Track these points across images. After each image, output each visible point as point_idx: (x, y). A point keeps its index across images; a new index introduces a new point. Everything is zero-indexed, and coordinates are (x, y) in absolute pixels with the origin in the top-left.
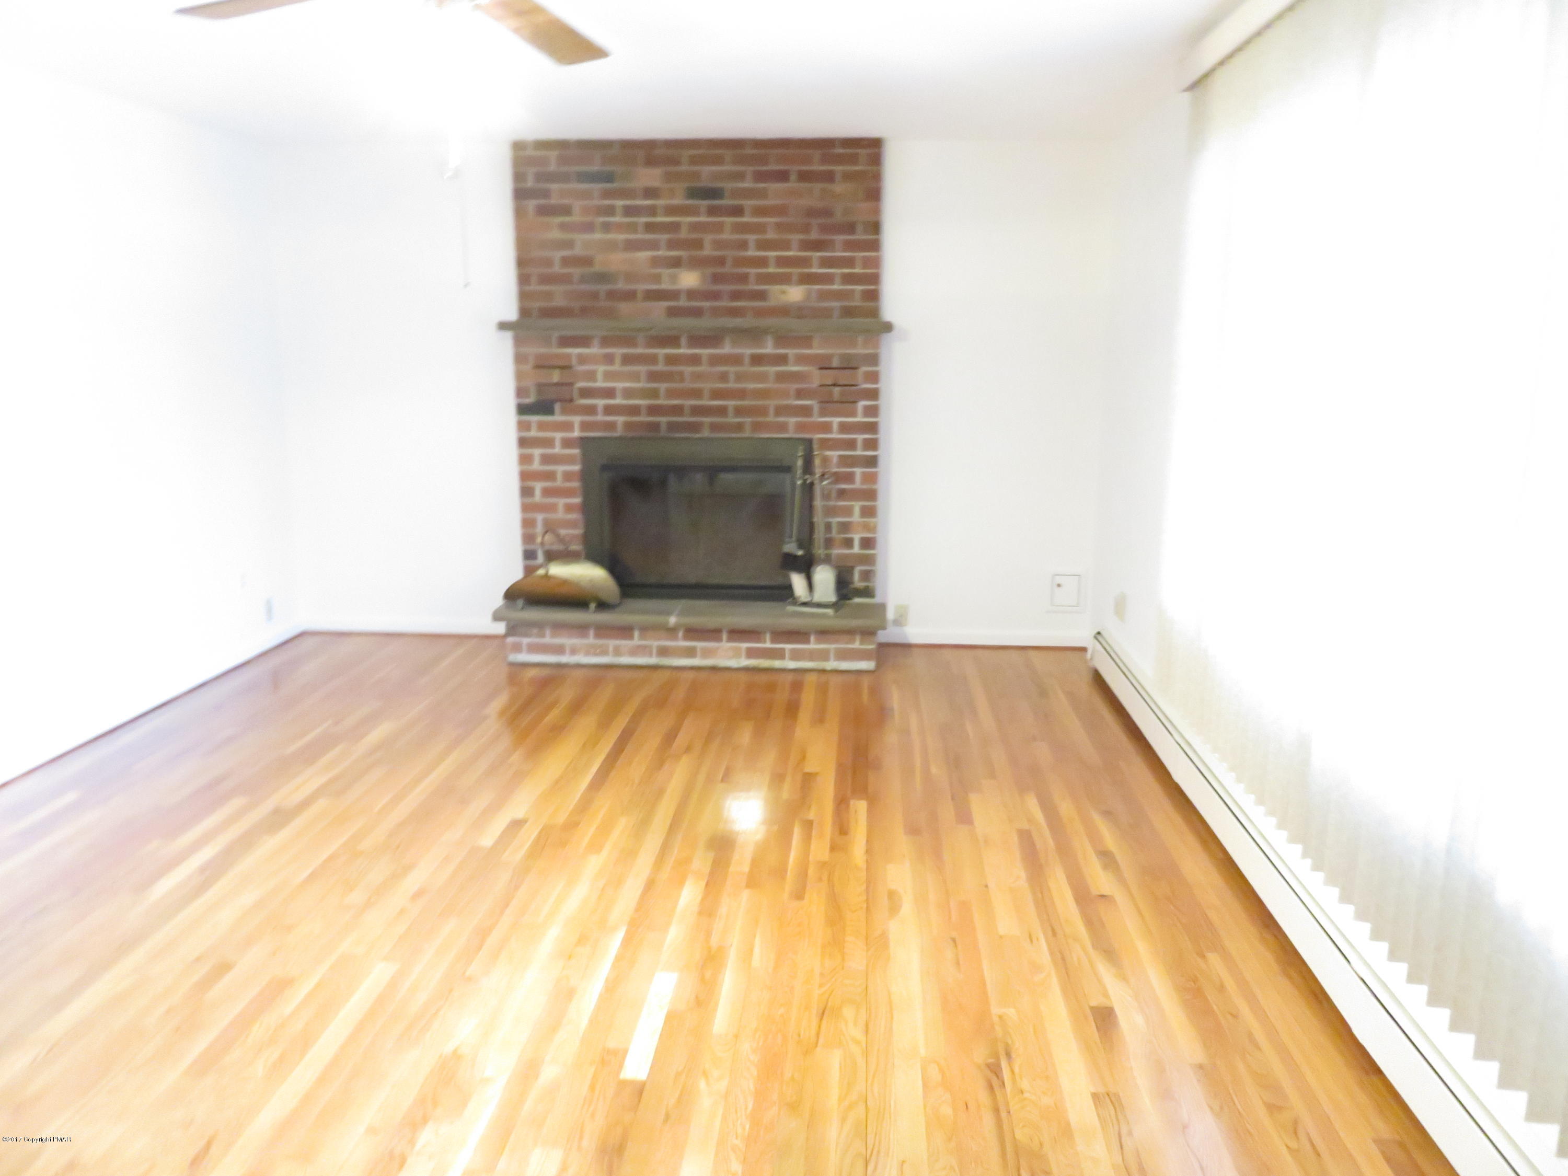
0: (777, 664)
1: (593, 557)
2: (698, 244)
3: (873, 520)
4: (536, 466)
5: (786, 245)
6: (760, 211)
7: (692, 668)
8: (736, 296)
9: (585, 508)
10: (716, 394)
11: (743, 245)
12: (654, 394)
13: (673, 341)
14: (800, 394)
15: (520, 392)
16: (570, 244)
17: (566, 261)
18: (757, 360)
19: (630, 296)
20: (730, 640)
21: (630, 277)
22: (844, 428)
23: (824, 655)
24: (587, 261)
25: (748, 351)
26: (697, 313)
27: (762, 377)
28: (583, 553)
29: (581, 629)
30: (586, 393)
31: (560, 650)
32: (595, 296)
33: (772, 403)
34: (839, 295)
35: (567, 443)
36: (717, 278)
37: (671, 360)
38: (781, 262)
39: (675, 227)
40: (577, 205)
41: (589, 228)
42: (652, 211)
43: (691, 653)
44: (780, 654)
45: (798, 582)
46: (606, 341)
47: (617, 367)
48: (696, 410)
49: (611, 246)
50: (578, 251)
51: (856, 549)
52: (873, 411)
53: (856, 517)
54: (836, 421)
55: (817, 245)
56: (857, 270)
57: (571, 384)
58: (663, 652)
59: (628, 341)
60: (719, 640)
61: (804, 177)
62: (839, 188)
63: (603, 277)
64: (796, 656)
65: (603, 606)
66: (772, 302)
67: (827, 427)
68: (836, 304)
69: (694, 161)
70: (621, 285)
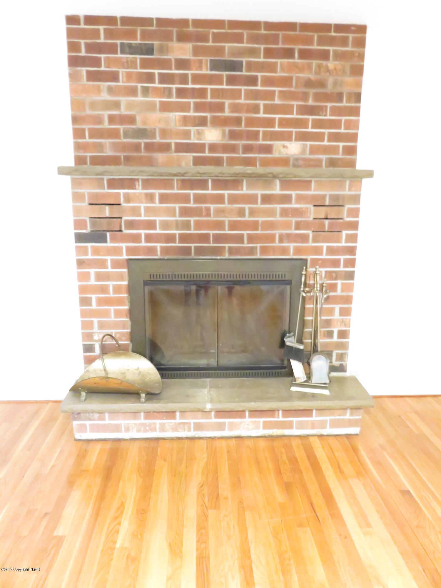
0: (287, 432)
1: (138, 350)
2: (220, 107)
3: (348, 317)
4: (93, 281)
5: (288, 109)
6: (268, 82)
7: (222, 438)
8: (248, 149)
9: (131, 313)
10: (234, 226)
11: (255, 109)
12: (187, 226)
13: (202, 184)
14: (298, 226)
15: (78, 224)
16: (117, 105)
17: (112, 119)
18: (267, 199)
19: (165, 148)
20: (250, 417)
21: (164, 133)
22: (331, 251)
23: (323, 425)
24: (131, 120)
25: (260, 193)
26: (218, 162)
27: (272, 213)
28: (130, 348)
29: (135, 414)
30: (131, 225)
31: (117, 429)
32: (137, 147)
33: (277, 233)
34: (326, 150)
35: (116, 264)
36: (233, 135)
37: (198, 199)
38: (283, 123)
39: (202, 93)
40: (122, 72)
41: (133, 92)
42: (184, 79)
43: (221, 427)
44: (289, 425)
45: (297, 367)
46: (147, 184)
47: (157, 204)
48: (218, 238)
49: (151, 107)
50: (124, 111)
51: (335, 339)
52: (353, 238)
53: (336, 316)
54: (325, 245)
55: (312, 110)
56: (342, 131)
57: (121, 218)
58: (198, 427)
59: (166, 183)
60: (244, 417)
61: (304, 54)
62: (331, 64)
63: (142, 133)
64: (301, 426)
65: (151, 396)
66: (276, 154)
67: (318, 251)
68: (324, 157)
69: (217, 38)
70: (158, 139)
